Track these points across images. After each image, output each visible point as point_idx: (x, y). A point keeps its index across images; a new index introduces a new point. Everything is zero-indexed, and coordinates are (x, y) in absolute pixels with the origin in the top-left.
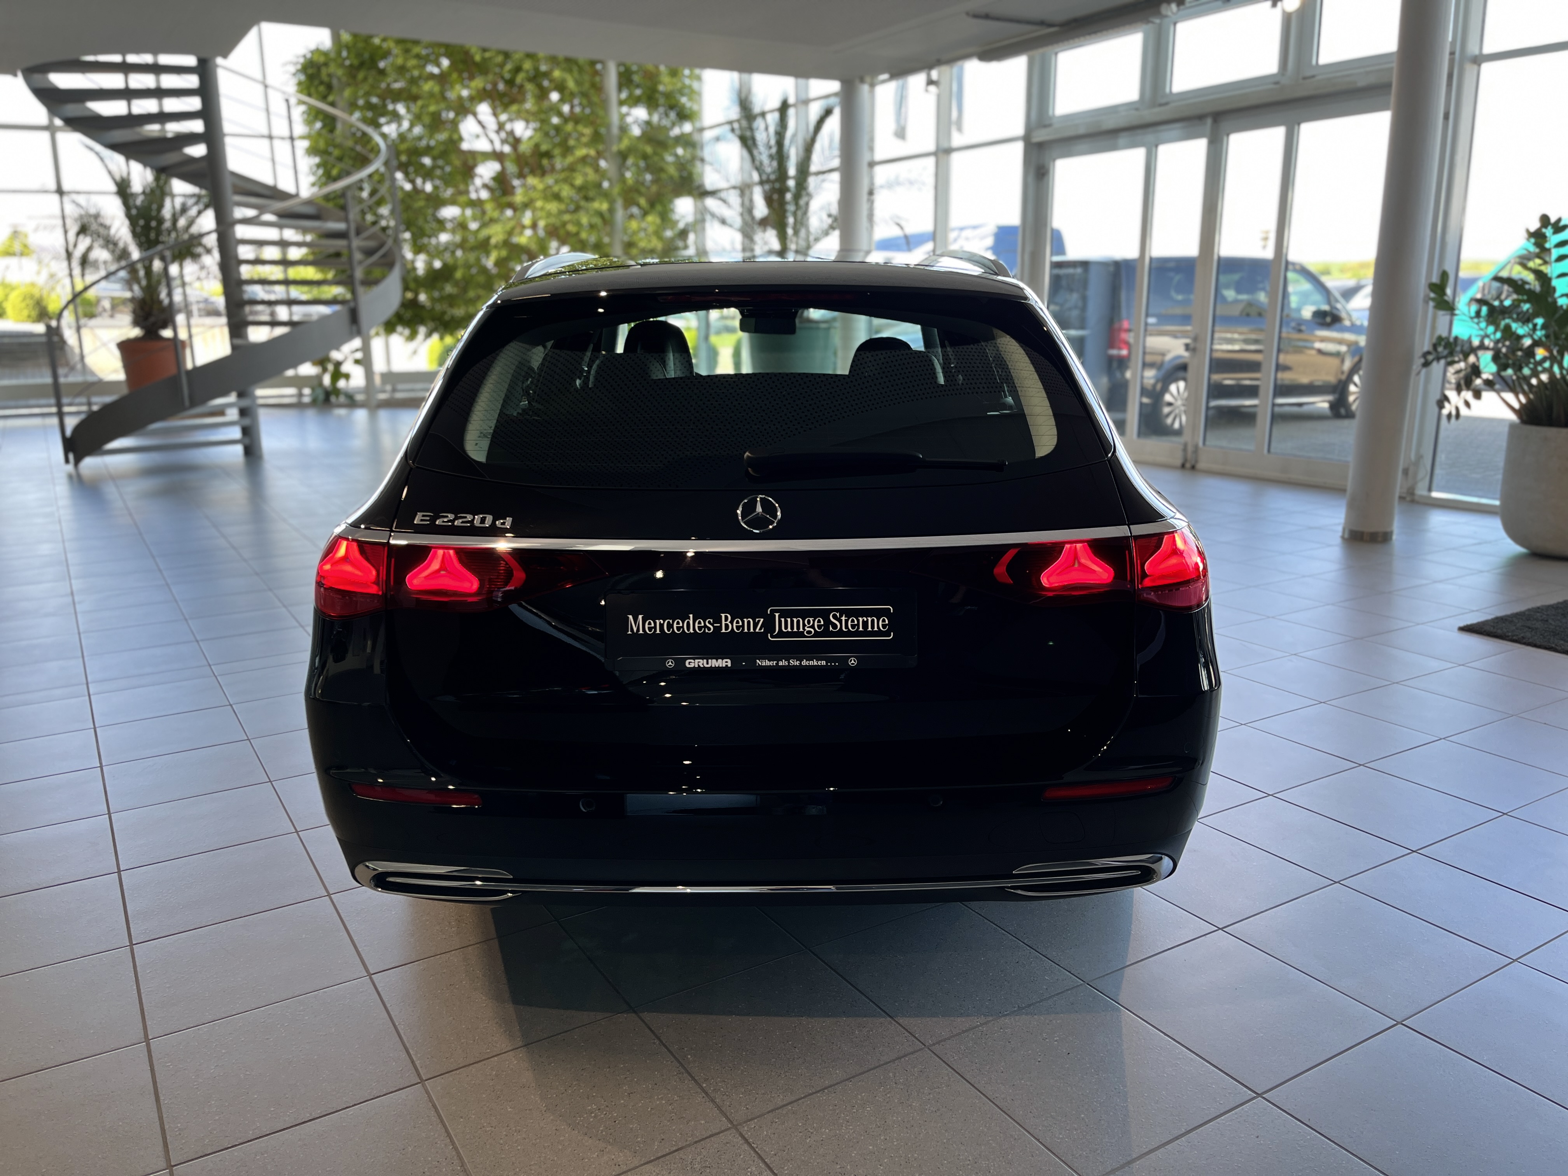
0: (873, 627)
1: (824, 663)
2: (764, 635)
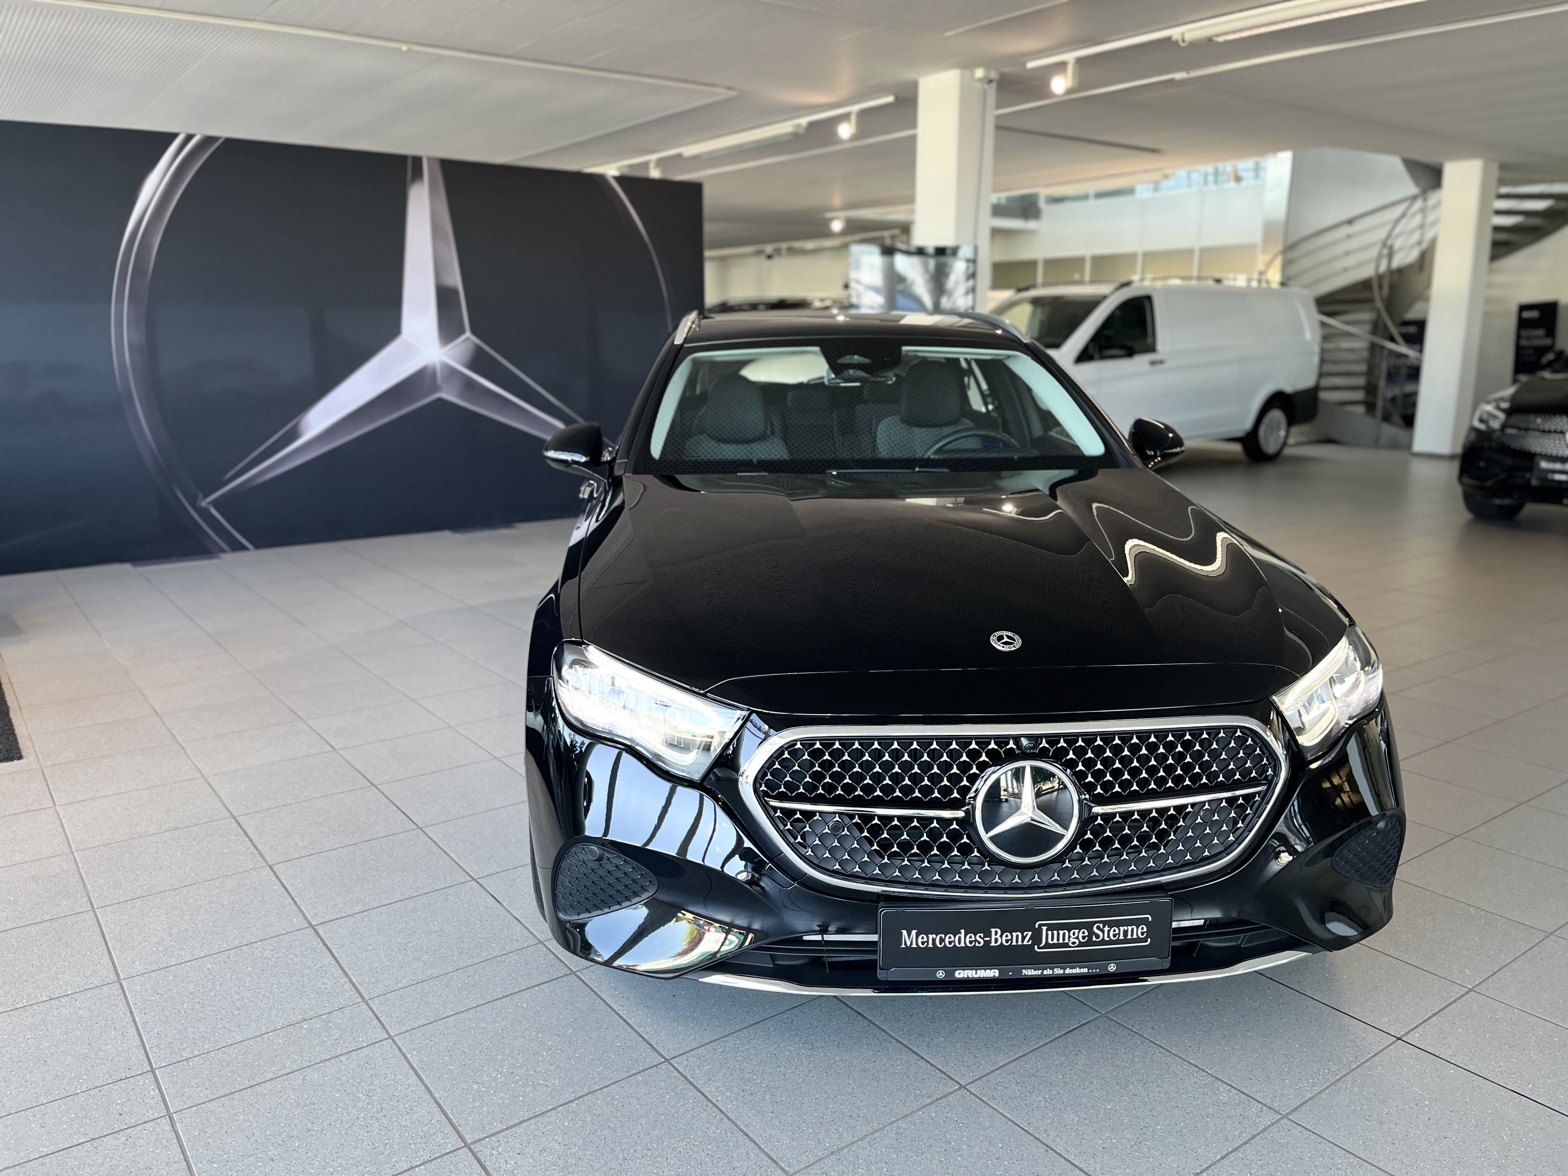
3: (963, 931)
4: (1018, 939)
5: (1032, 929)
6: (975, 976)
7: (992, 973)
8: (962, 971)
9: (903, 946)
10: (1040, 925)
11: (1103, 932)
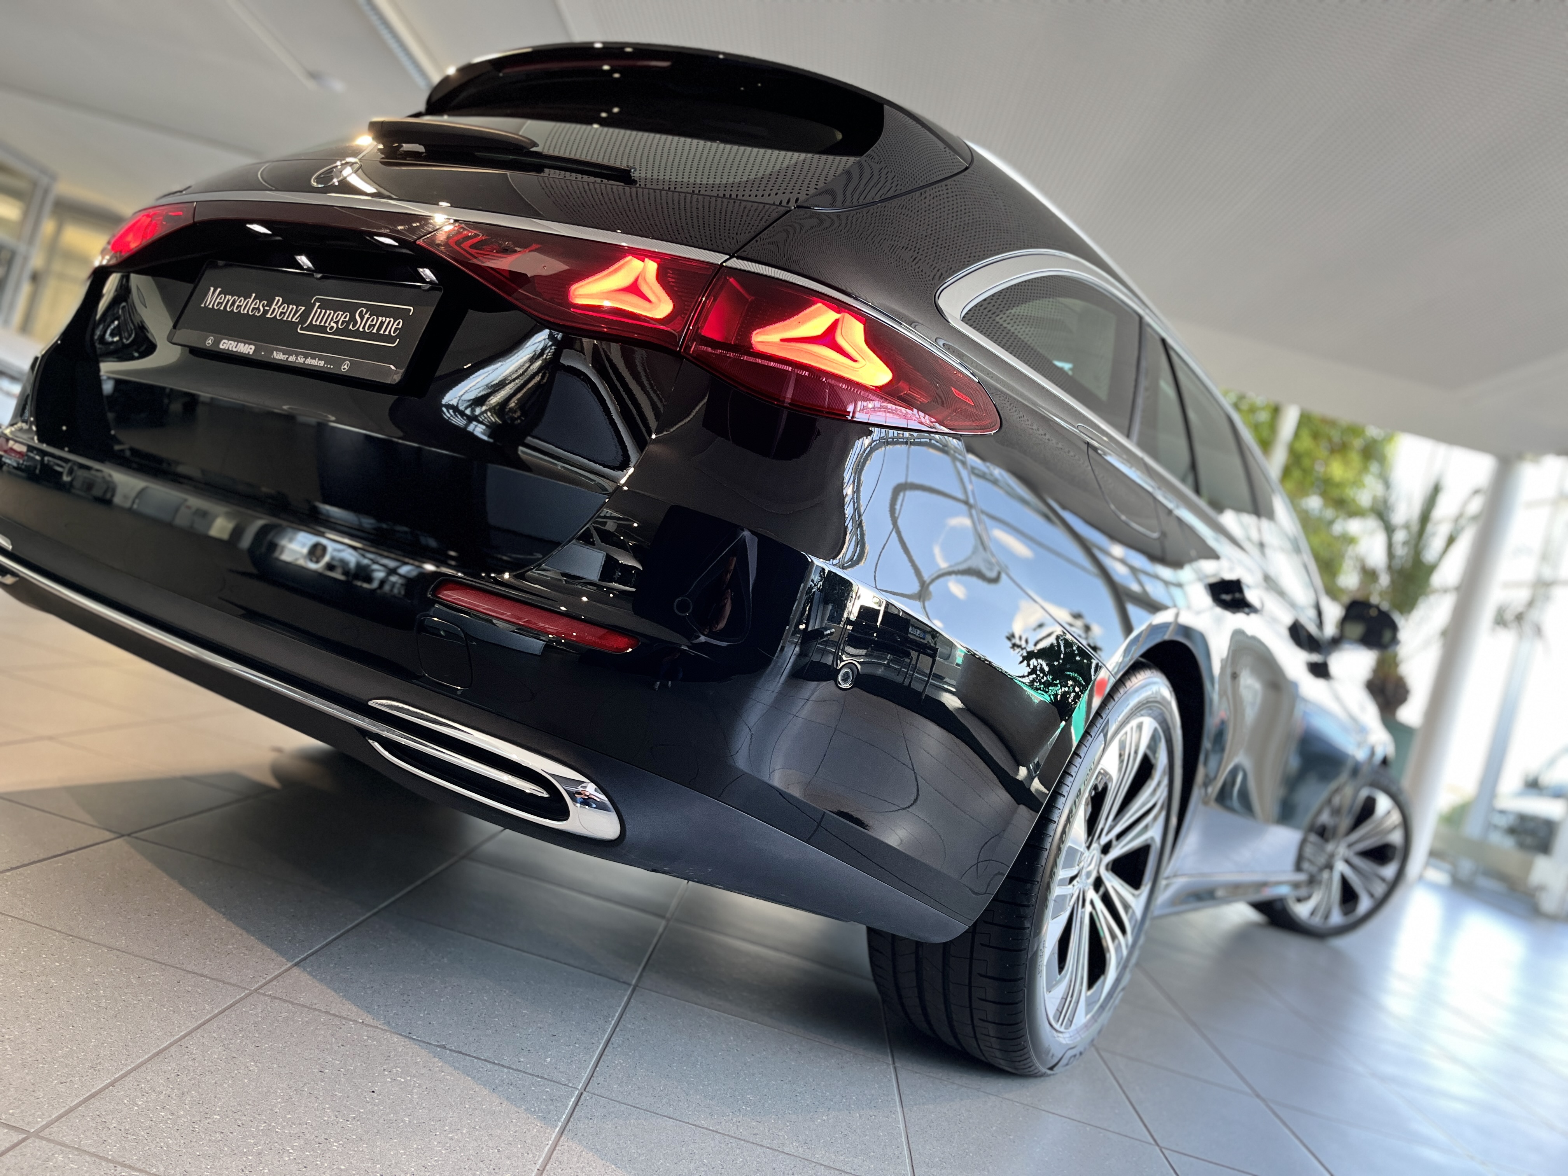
0: (385, 331)
1: (322, 363)
2: (297, 324)
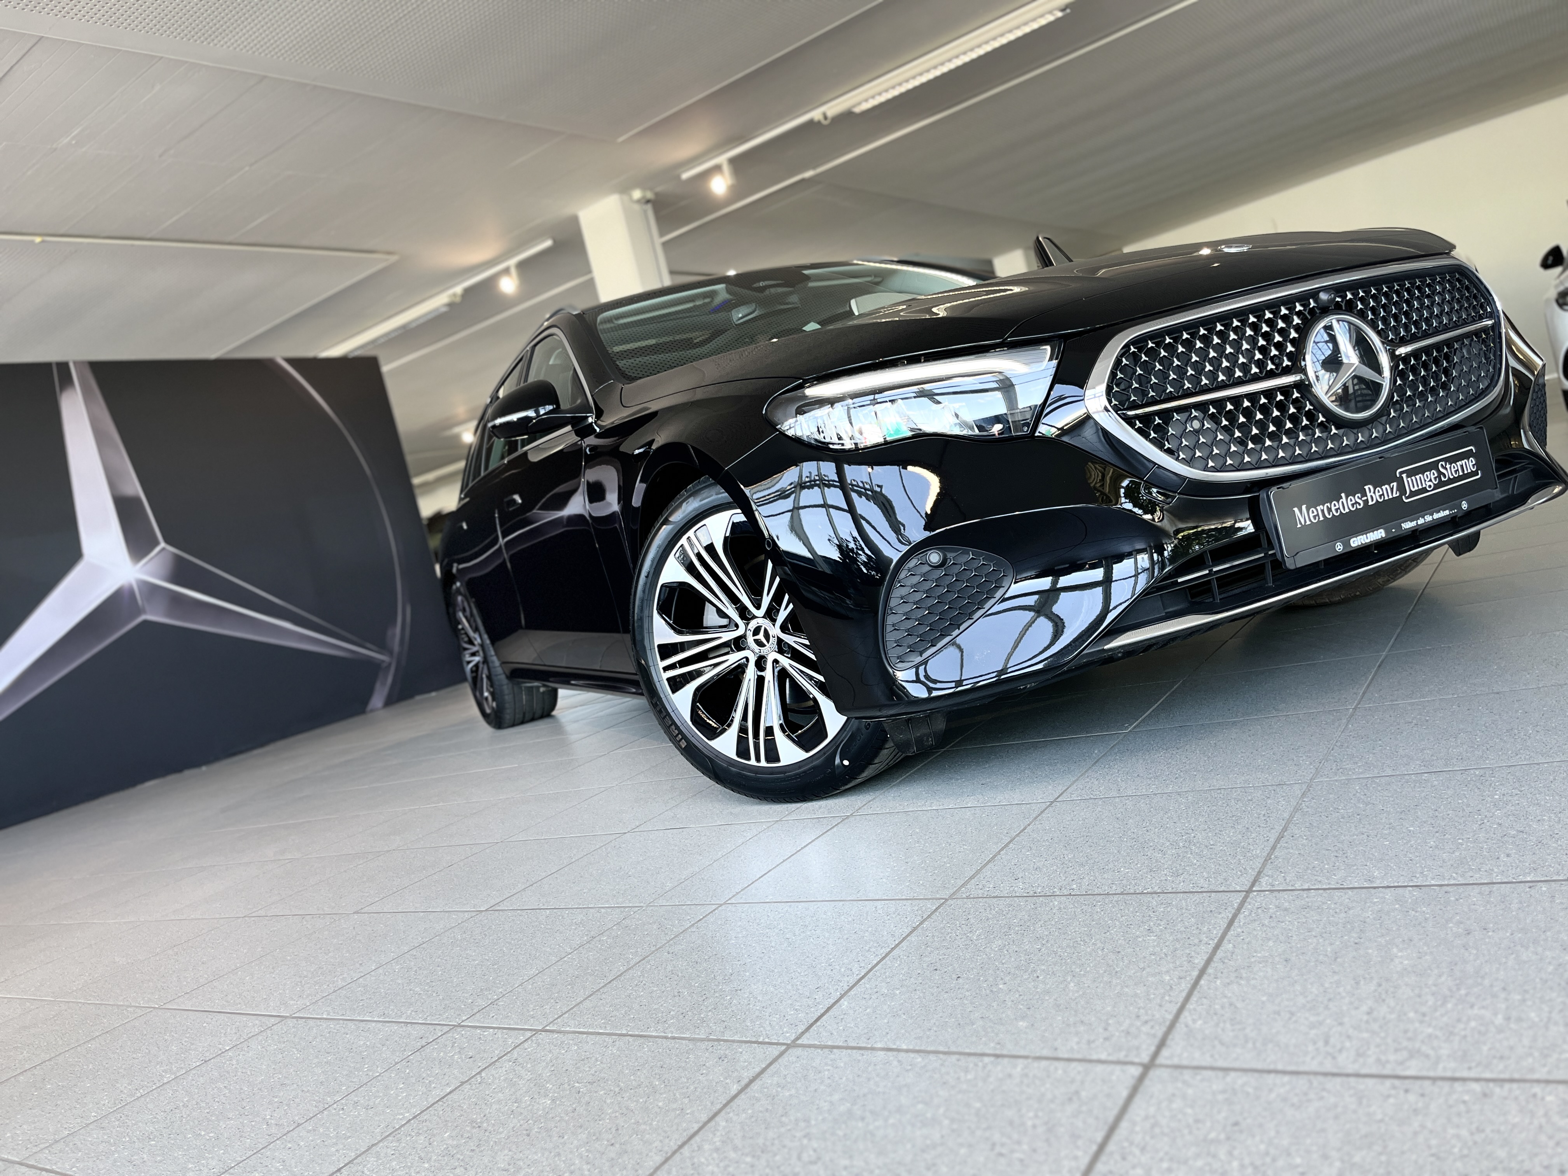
3: (1343, 495)
4: (1389, 491)
5: (1394, 479)
6: (1368, 541)
7: (1378, 535)
8: (1355, 539)
9: (1299, 526)
10: (1401, 473)
11: (1446, 469)
